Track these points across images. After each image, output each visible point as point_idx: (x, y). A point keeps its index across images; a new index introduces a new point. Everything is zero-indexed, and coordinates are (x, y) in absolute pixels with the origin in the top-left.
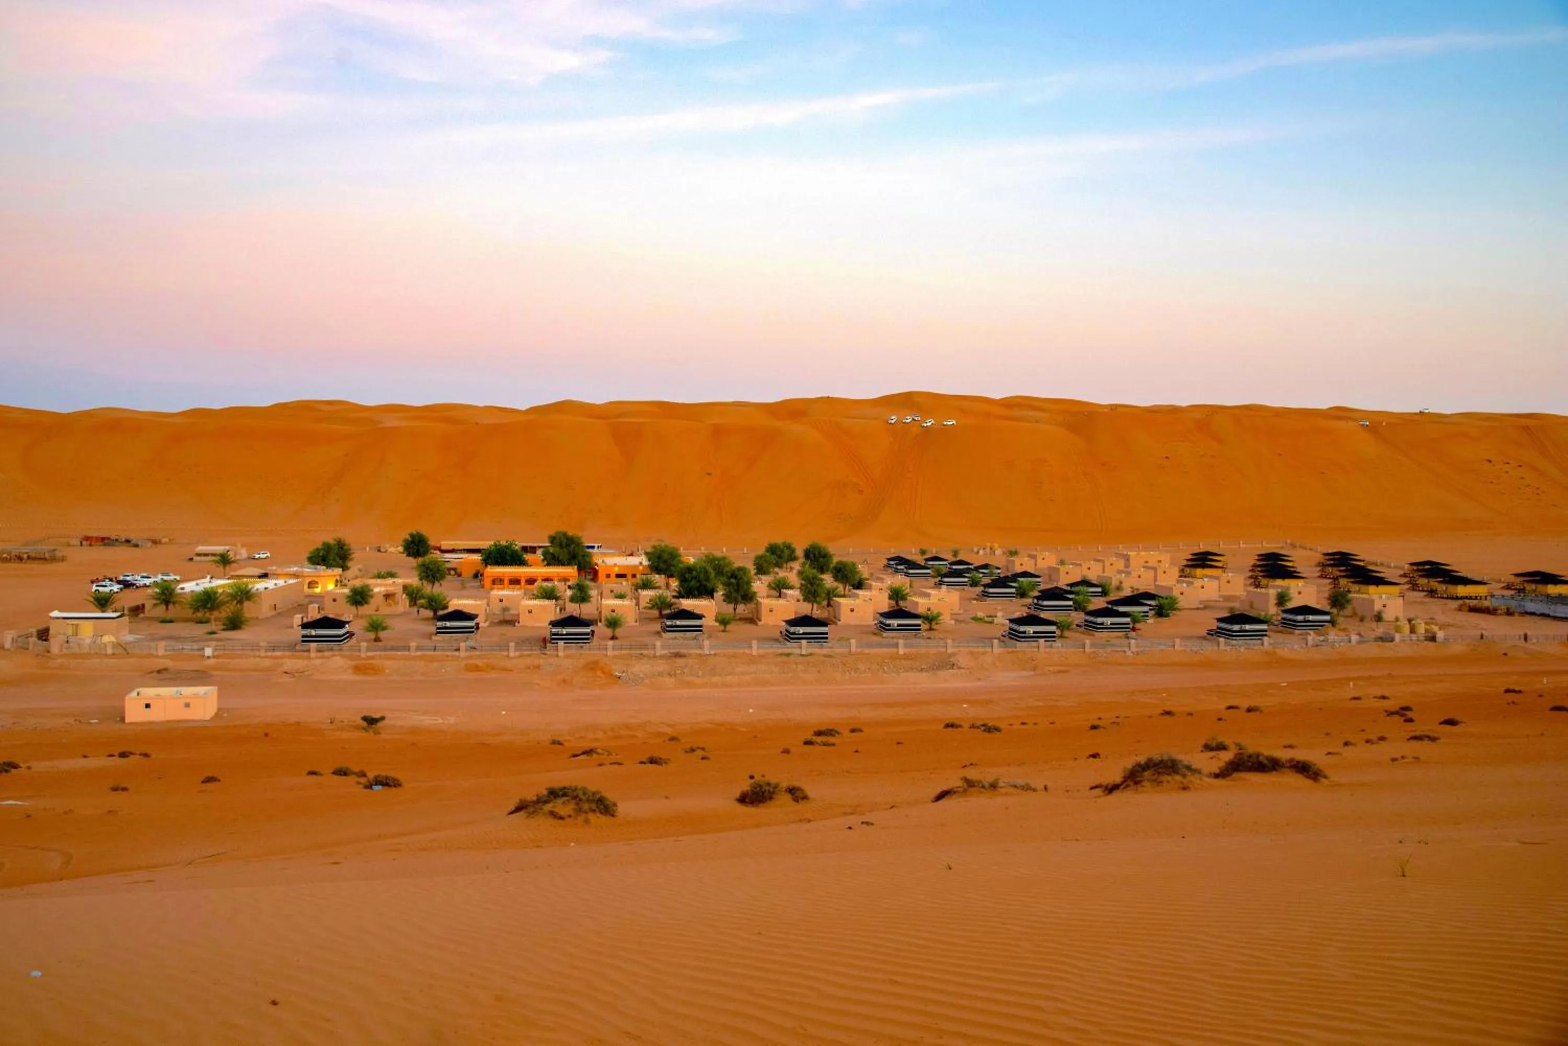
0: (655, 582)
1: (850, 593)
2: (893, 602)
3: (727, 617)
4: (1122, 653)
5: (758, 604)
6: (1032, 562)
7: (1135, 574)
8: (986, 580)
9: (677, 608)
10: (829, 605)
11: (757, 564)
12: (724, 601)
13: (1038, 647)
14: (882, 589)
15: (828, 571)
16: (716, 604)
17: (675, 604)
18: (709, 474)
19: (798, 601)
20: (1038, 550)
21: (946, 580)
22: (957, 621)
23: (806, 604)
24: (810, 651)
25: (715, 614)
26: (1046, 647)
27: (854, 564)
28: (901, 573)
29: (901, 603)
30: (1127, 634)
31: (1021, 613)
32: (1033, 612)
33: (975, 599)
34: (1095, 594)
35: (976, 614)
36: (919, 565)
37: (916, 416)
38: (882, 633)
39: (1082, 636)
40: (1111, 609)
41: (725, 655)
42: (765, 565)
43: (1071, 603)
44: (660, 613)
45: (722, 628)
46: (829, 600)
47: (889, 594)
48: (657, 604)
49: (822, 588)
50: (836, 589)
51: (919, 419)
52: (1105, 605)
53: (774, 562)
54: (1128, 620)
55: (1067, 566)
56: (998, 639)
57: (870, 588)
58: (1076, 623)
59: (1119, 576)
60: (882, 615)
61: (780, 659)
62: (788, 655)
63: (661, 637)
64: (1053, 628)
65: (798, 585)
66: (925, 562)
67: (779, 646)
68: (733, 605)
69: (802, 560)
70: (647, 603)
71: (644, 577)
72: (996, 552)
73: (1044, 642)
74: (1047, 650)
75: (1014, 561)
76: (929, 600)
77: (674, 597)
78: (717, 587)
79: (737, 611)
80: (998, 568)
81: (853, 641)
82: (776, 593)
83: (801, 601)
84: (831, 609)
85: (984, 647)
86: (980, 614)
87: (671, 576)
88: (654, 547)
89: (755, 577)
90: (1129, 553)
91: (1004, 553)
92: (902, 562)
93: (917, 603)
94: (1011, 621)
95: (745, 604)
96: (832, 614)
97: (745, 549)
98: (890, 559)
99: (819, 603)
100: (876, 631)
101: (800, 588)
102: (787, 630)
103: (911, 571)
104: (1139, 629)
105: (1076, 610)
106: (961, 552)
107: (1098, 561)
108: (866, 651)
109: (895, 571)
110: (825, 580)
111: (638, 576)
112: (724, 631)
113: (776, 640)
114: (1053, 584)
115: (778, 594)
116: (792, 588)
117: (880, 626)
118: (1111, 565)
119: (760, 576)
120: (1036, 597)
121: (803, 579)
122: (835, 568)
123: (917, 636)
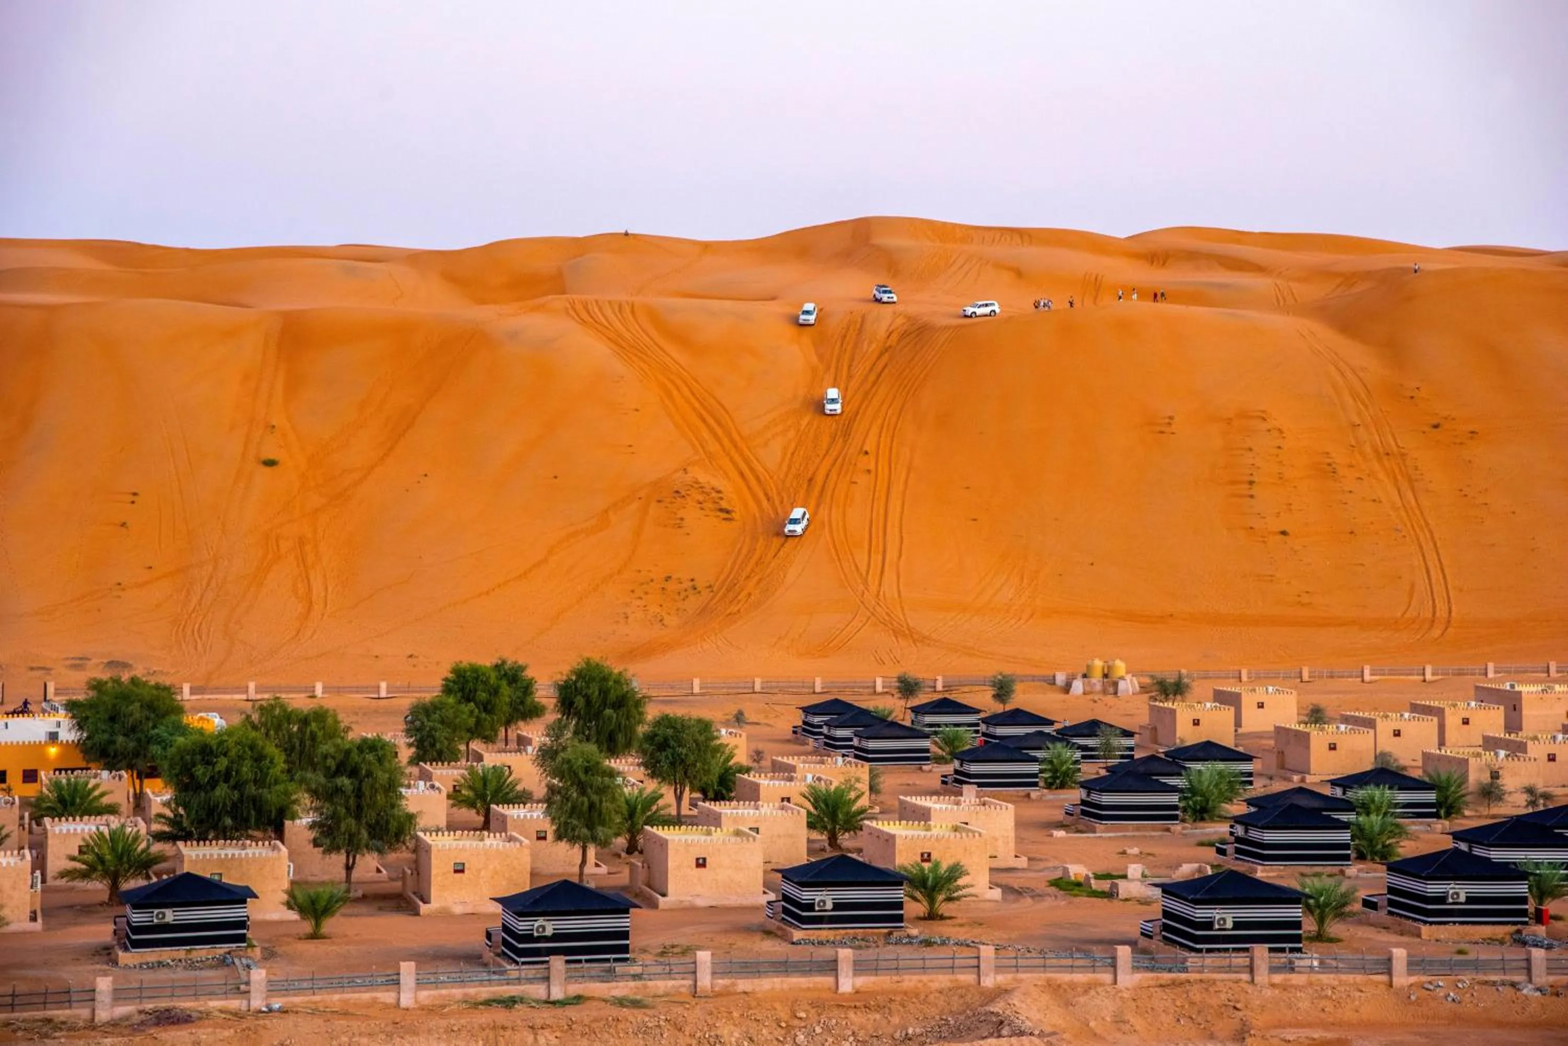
0: (96, 793)
1: (695, 812)
2: (821, 837)
3: (325, 892)
4: (1508, 991)
5: (421, 851)
6: (1228, 713)
7: (1537, 751)
8: (1091, 770)
9: (167, 873)
10: (632, 848)
11: (418, 730)
12: (316, 843)
13: (1251, 969)
14: (788, 800)
15: (628, 745)
16: (291, 857)
17: (160, 858)
18: (270, 463)
19: (541, 837)
20: (1244, 678)
21: (974, 768)
22: (1008, 890)
23: (563, 846)
24: (575, 989)
25: (286, 885)
26: (1274, 970)
27: (705, 727)
28: (843, 751)
29: (846, 840)
30: (1519, 932)
31: (1196, 865)
32: (1232, 863)
33: (1061, 826)
34: (1420, 811)
35: (1066, 870)
36: (894, 724)
37: (885, 292)
38: (788, 928)
39: (1384, 937)
40: (1469, 855)
41: (315, 1012)
42: (442, 734)
43: (1344, 836)
44: (114, 886)
45: (307, 927)
46: (633, 833)
47: (809, 813)
48: (101, 860)
49: (614, 800)
50: (655, 798)
51: (895, 299)
52: (1448, 843)
53: (472, 722)
54: (1521, 888)
55: (1331, 728)
56: (1132, 943)
57: (753, 795)
58: (1362, 894)
59: (1488, 756)
60: (789, 874)
61: (484, 1017)
62: (509, 1003)
63: (115, 963)
64: (1294, 912)
65: (540, 791)
66: (913, 715)
67: (485, 976)
68: (343, 857)
69: (551, 717)
70: (73, 859)
71: (63, 778)
72: (1122, 685)
73: (1266, 954)
74: (1278, 978)
75: (1173, 712)
76: (928, 829)
77: (159, 837)
78: (296, 802)
79: (355, 875)
80: (1128, 734)
81: (704, 957)
82: (472, 816)
83: (550, 837)
84: (636, 860)
85: (1093, 968)
86: (1077, 871)
87: (152, 773)
88: (97, 686)
89: (415, 770)
90: (1517, 689)
91: (1144, 689)
92: (847, 717)
93: (889, 840)
94: (1169, 890)
95: (380, 851)
96: (642, 875)
97: (383, 685)
98: (807, 710)
99: (603, 844)
100: (774, 924)
101: (548, 801)
102: (505, 929)
103: (872, 745)
104: (1557, 918)
105: (1361, 857)
106: (1018, 687)
107: (1428, 711)
108: (743, 985)
109: (826, 744)
110: (619, 773)
111: (42, 774)
112: (314, 936)
113: (473, 959)
114: (1289, 780)
115: (482, 819)
116: (523, 798)
117: (784, 909)
118: (1466, 722)
119: (427, 767)
120: (1238, 820)
121: (555, 773)
122: (650, 738)
123: (893, 938)
